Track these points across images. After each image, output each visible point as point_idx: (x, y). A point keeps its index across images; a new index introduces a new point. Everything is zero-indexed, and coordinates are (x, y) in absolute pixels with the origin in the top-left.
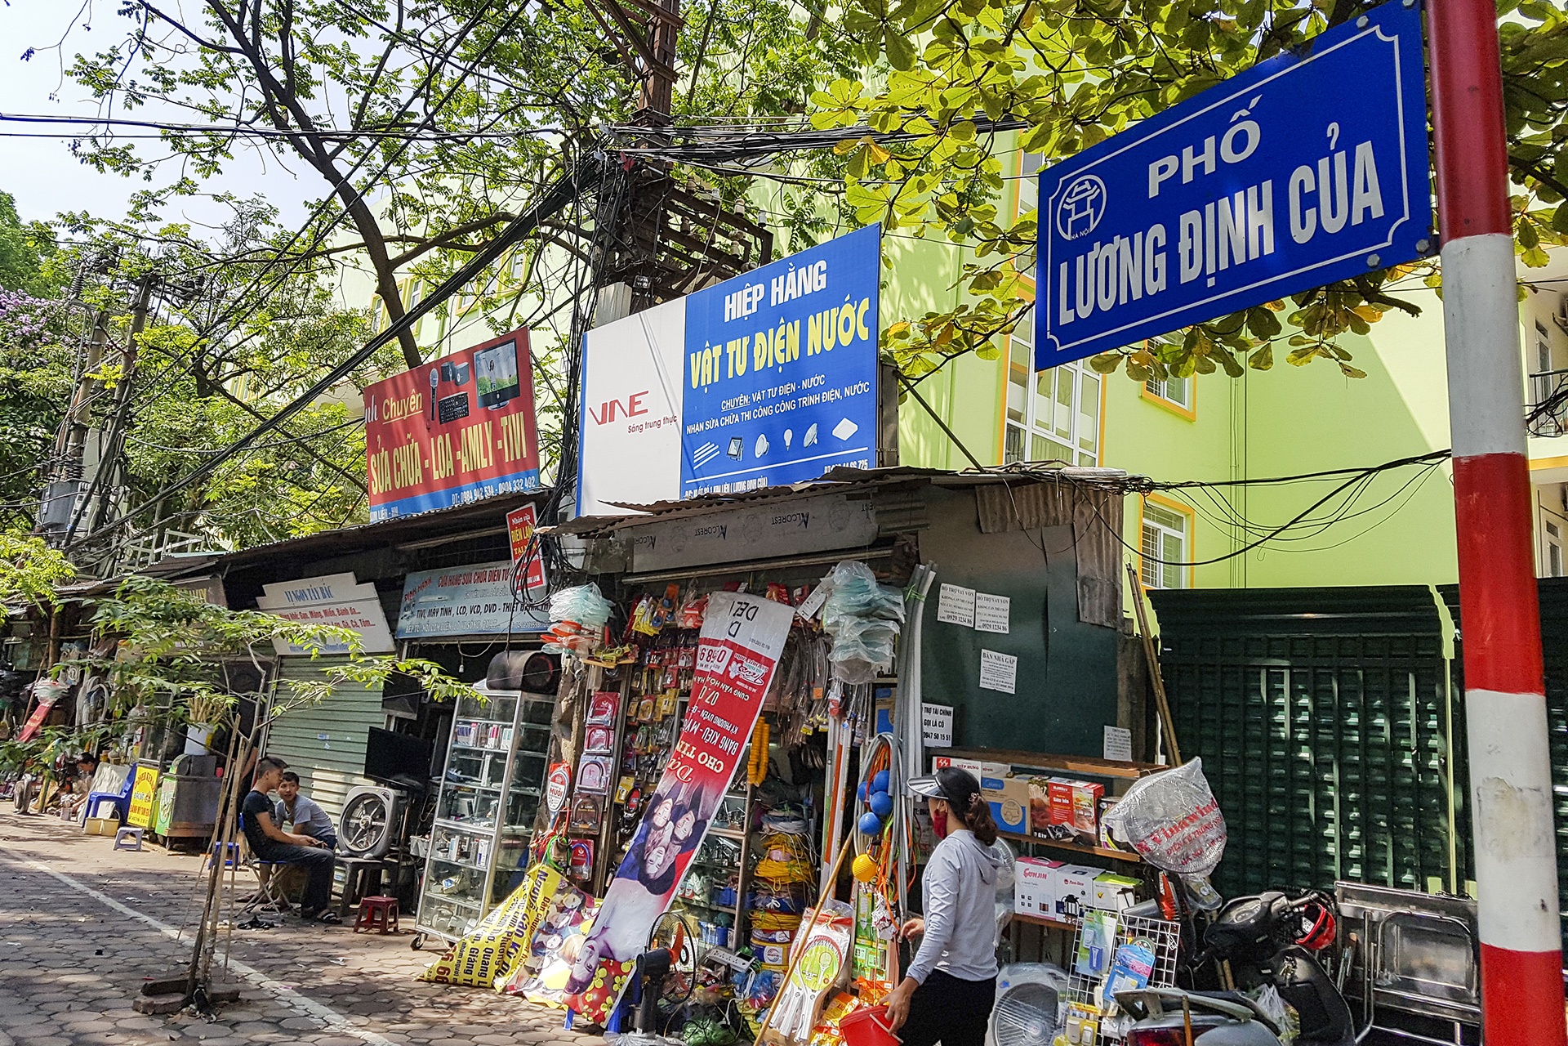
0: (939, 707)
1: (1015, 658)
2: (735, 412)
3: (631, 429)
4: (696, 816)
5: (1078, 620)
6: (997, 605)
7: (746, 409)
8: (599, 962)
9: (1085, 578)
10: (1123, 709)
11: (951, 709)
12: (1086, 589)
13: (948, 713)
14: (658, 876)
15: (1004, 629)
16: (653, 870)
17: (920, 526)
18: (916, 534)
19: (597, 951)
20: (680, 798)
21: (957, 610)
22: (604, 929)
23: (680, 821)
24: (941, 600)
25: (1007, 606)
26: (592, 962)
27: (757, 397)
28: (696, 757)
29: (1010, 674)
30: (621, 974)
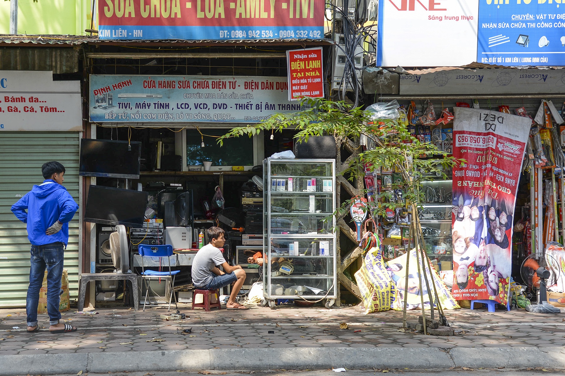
2: (523, 22)
3: (430, 18)
4: (506, 213)
7: (531, 22)
8: (499, 280)
14: (502, 241)
16: (499, 239)
19: (497, 276)
20: (497, 206)
22: (494, 266)
23: (501, 216)
26: (497, 281)
27: (541, 17)
28: (497, 188)
30: (507, 284)
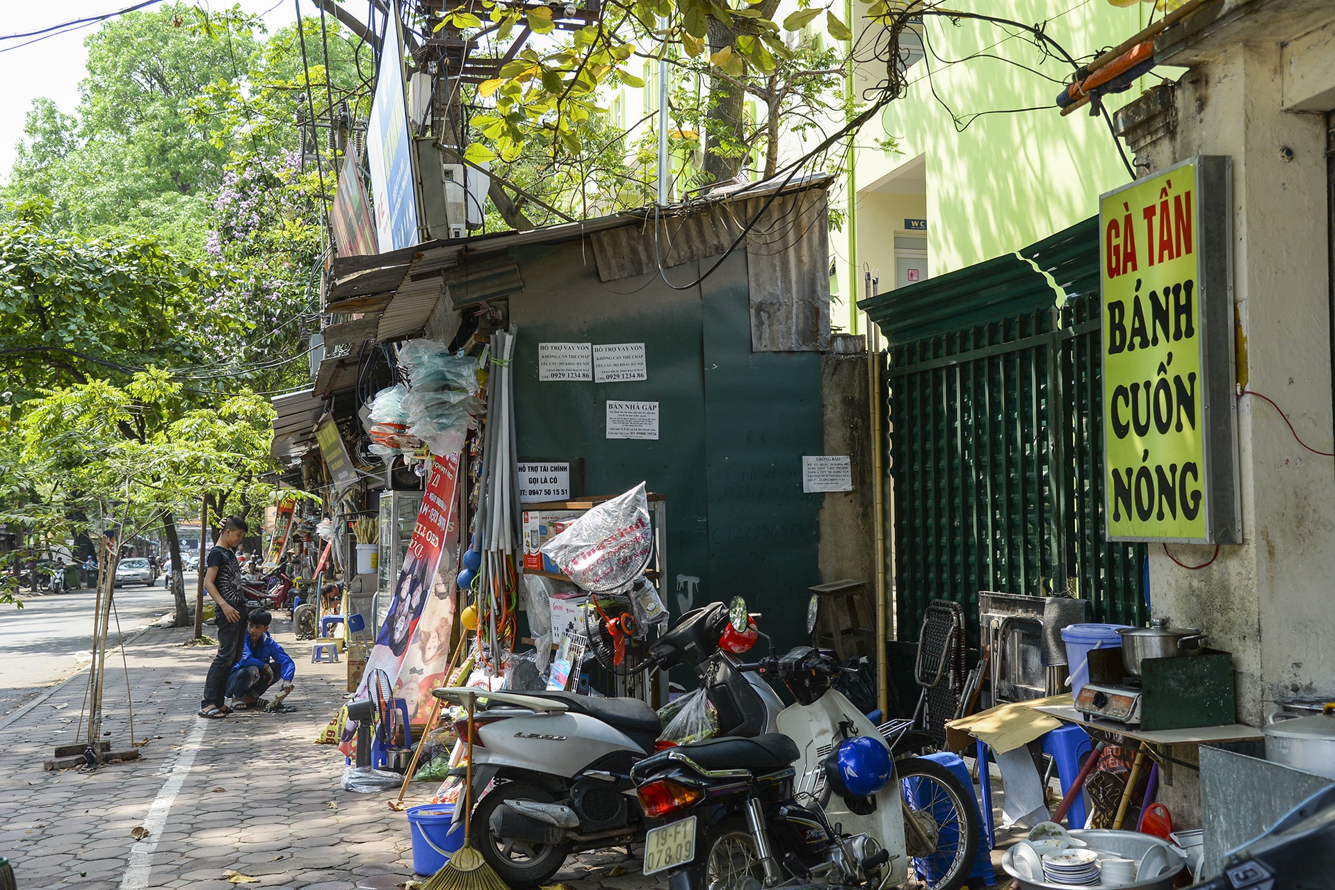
0: (549, 465)
1: (657, 404)
5: (752, 352)
6: (626, 353)
9: (761, 303)
10: (836, 434)
11: (566, 465)
12: (764, 316)
13: (563, 469)
14: (399, 641)
15: (642, 376)
16: (397, 636)
17: (511, 290)
18: (507, 299)
20: (415, 573)
21: (565, 367)
24: (541, 361)
25: (643, 352)
29: (650, 422)
